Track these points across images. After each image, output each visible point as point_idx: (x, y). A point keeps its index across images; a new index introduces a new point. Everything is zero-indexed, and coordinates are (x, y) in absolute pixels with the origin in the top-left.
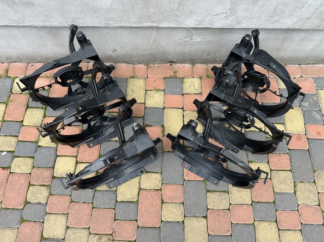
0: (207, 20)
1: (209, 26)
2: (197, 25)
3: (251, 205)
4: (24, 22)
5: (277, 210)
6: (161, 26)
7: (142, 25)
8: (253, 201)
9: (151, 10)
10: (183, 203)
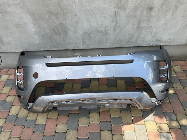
0: (76, 46)
1: (78, 49)
2: (73, 48)
3: (100, 123)
4: (8, 50)
5: (112, 125)
6: (60, 49)
7: (52, 49)
8: (100, 122)
9: (54, 43)
10: (67, 124)
